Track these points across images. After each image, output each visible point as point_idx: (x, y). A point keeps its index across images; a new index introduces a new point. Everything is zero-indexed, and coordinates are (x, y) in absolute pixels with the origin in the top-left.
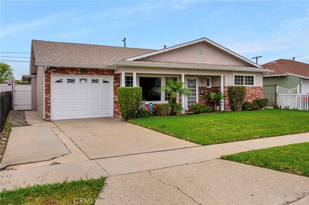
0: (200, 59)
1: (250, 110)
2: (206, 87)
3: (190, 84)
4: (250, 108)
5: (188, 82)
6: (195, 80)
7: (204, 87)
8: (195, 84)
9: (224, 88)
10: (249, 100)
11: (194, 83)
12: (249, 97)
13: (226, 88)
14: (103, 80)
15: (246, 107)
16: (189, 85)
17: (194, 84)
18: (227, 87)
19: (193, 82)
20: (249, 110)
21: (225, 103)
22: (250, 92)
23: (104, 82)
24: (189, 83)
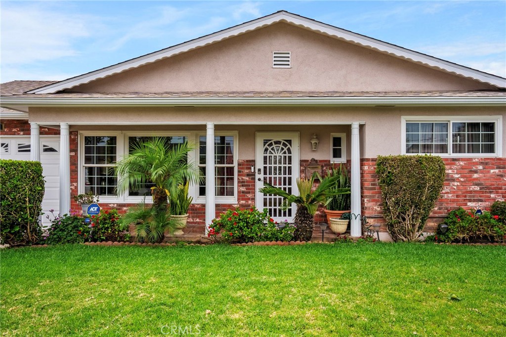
0: (279, 80)
1: (464, 241)
2: (329, 161)
3: (271, 153)
4: (463, 232)
5: (266, 146)
6: (290, 142)
7: (321, 161)
8: (290, 152)
9: (362, 165)
10: (469, 204)
11: (285, 149)
12: (471, 192)
13: (371, 163)
14: (44, 146)
15: (448, 230)
16: (268, 155)
17: (285, 153)
18: (373, 160)
19: (281, 146)
20: (457, 241)
21: (366, 211)
22: (476, 176)
23: (46, 150)
24: (270, 149)
